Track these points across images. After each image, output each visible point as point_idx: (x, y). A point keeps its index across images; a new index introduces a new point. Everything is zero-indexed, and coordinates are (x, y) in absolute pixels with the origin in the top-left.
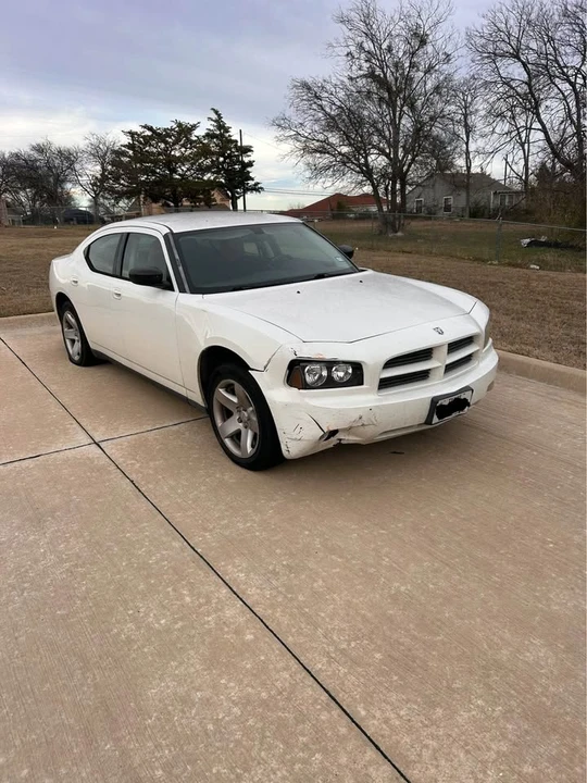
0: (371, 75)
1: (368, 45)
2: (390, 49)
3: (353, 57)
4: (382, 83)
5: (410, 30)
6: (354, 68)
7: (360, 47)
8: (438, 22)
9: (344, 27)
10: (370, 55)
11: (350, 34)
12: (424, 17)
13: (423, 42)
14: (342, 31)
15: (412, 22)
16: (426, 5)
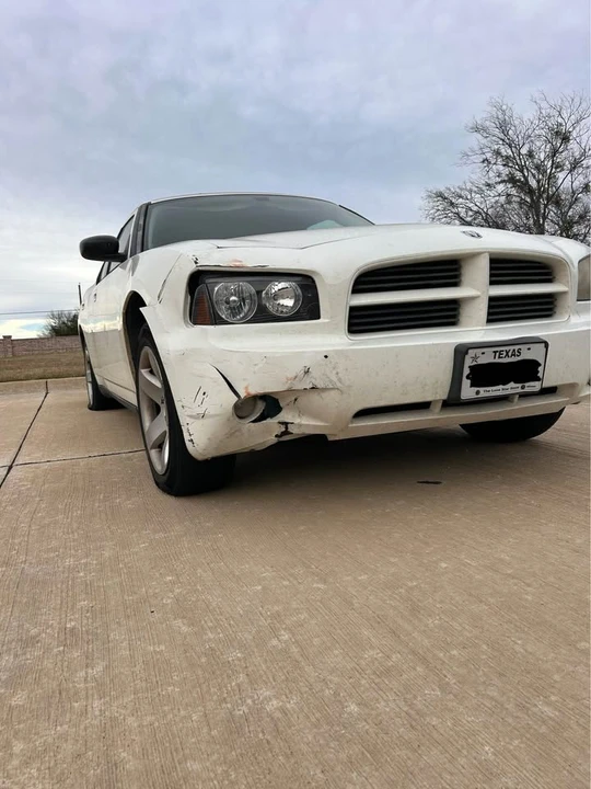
0: (512, 180)
1: (506, 151)
2: (530, 154)
3: (490, 163)
4: (523, 186)
5: (551, 129)
6: (491, 174)
7: (498, 153)
8: (582, 119)
9: (479, 136)
10: (507, 160)
11: (484, 141)
12: (565, 115)
13: (566, 139)
14: (476, 140)
15: (552, 123)
16: (567, 104)
